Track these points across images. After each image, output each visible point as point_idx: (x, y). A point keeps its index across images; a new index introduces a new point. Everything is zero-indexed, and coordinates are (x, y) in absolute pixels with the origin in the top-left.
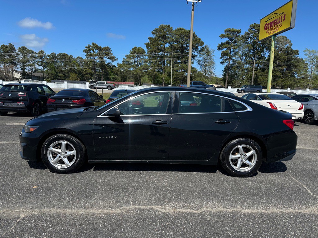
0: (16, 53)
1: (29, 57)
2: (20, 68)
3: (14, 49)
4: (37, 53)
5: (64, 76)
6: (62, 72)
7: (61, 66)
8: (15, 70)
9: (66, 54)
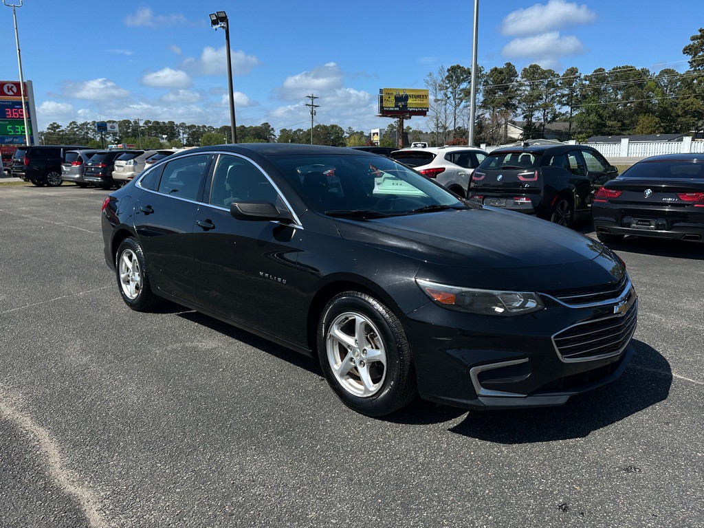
0: (517, 82)
1: (542, 88)
2: (523, 116)
3: (515, 74)
4: (561, 75)
5: (619, 124)
6: (615, 115)
7: (616, 100)
8: (511, 121)
9: (632, 67)
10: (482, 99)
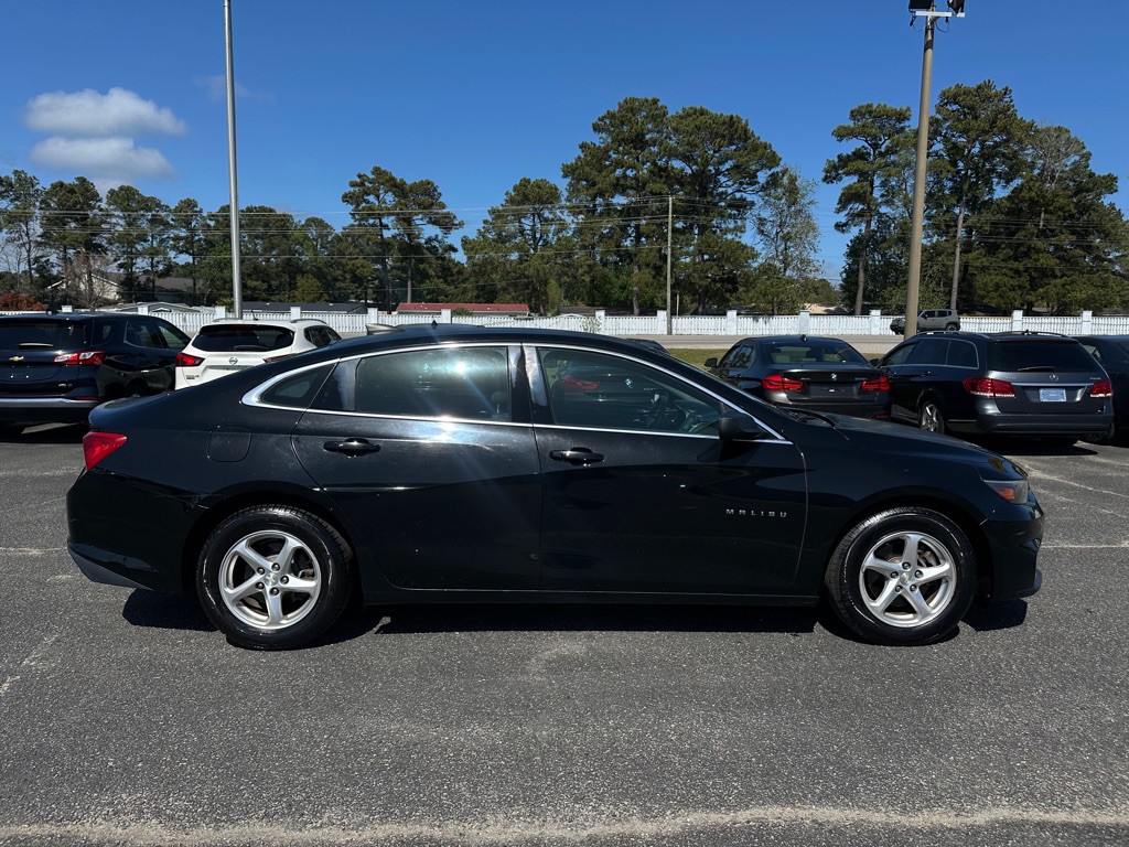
0: (101, 210)
1: (145, 225)
2: (116, 264)
3: (95, 196)
4: (172, 207)
5: (265, 286)
6: (257, 272)
7: (255, 252)
8: (97, 272)
9: (271, 210)
10: (40, 231)
